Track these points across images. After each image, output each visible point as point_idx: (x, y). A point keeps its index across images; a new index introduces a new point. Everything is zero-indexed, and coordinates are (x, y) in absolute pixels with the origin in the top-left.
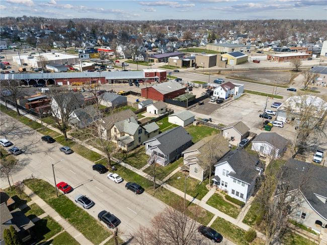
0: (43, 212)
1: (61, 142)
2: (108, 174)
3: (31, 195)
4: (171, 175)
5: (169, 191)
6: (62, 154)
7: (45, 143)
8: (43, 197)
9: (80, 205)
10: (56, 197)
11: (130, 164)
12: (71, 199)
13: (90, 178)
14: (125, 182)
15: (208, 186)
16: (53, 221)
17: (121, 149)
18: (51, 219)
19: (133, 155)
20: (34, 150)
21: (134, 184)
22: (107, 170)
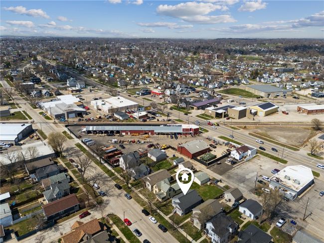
0: (118, 235)
1: (125, 189)
2: (150, 217)
3: (112, 224)
4: (184, 223)
5: (180, 233)
6: (126, 198)
7: (117, 189)
8: (118, 226)
9: (135, 234)
10: (123, 227)
11: (162, 211)
12: (131, 229)
13: (140, 218)
14: (158, 224)
15: (202, 233)
16: (123, 240)
17: (158, 200)
18: (122, 239)
19: (165, 205)
20: (111, 193)
21: (163, 226)
22: (150, 214)
